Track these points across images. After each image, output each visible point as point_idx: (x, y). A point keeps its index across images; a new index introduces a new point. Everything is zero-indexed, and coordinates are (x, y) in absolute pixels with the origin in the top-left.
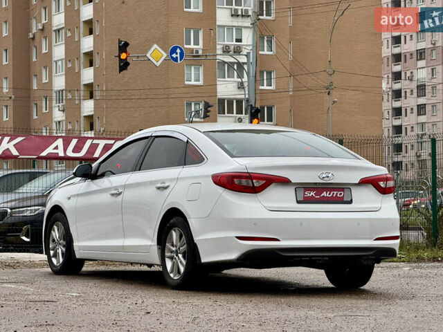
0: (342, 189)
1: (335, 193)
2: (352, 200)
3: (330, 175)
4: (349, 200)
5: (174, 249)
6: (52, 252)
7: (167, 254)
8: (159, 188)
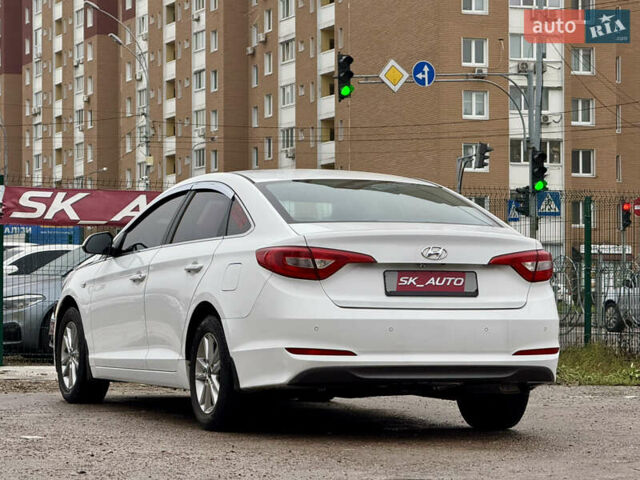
0: (462, 274)
1: (450, 279)
2: (477, 290)
3: (440, 252)
4: (474, 290)
5: (206, 366)
6: (64, 368)
7: (198, 374)
8: (189, 271)
